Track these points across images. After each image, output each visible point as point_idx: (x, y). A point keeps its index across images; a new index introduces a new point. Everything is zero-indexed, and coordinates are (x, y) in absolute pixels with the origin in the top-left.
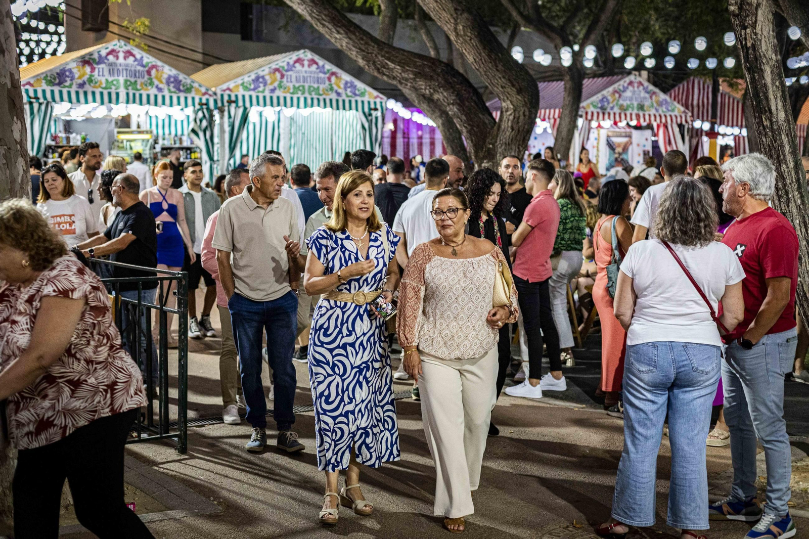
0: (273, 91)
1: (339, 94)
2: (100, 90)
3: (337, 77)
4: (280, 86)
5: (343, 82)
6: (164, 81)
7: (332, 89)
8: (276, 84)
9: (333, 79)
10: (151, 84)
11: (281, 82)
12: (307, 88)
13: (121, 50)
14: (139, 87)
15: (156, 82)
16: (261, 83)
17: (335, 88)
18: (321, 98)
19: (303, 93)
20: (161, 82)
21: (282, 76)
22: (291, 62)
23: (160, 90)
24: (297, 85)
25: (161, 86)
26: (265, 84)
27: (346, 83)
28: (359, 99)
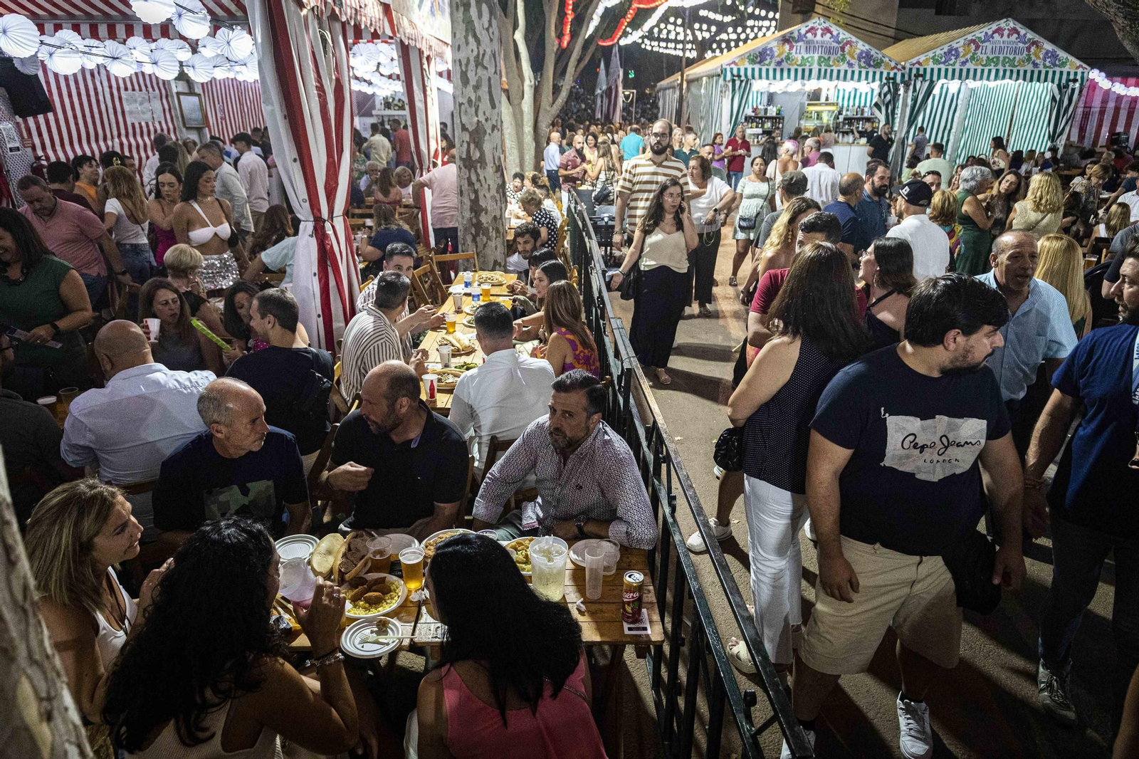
0: (964, 63)
1: (1035, 65)
2: (796, 67)
3: (1037, 46)
4: (973, 58)
5: (1044, 51)
6: (856, 56)
7: (1029, 59)
8: (968, 57)
9: (1033, 49)
10: (843, 59)
11: (974, 54)
12: (1001, 59)
13: (820, 27)
14: (831, 63)
15: (848, 58)
16: (954, 55)
17: (1033, 58)
18: (1015, 70)
19: (996, 65)
20: (853, 57)
21: (977, 47)
22: (990, 32)
23: (850, 65)
24: (991, 57)
25: (852, 61)
26: (957, 56)
27: (1048, 52)
28: (1058, 70)
